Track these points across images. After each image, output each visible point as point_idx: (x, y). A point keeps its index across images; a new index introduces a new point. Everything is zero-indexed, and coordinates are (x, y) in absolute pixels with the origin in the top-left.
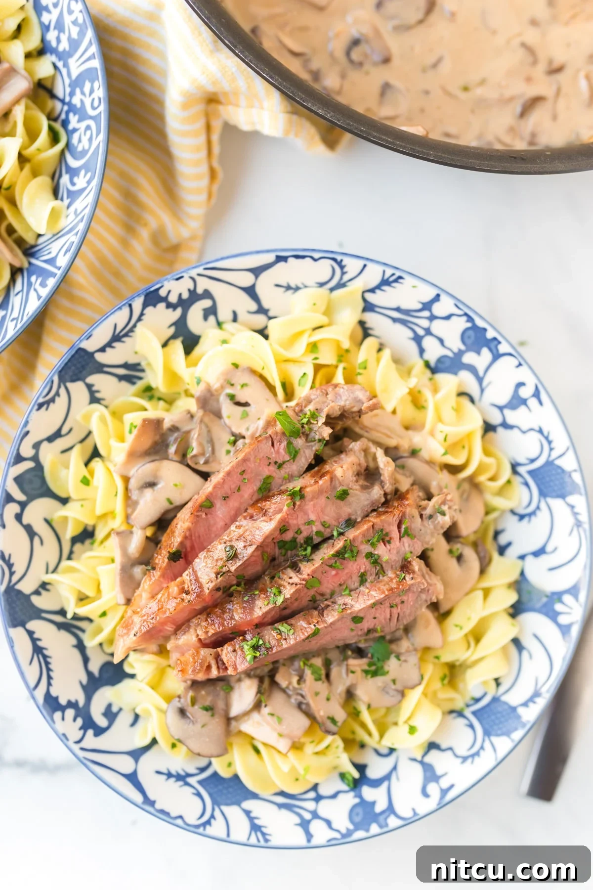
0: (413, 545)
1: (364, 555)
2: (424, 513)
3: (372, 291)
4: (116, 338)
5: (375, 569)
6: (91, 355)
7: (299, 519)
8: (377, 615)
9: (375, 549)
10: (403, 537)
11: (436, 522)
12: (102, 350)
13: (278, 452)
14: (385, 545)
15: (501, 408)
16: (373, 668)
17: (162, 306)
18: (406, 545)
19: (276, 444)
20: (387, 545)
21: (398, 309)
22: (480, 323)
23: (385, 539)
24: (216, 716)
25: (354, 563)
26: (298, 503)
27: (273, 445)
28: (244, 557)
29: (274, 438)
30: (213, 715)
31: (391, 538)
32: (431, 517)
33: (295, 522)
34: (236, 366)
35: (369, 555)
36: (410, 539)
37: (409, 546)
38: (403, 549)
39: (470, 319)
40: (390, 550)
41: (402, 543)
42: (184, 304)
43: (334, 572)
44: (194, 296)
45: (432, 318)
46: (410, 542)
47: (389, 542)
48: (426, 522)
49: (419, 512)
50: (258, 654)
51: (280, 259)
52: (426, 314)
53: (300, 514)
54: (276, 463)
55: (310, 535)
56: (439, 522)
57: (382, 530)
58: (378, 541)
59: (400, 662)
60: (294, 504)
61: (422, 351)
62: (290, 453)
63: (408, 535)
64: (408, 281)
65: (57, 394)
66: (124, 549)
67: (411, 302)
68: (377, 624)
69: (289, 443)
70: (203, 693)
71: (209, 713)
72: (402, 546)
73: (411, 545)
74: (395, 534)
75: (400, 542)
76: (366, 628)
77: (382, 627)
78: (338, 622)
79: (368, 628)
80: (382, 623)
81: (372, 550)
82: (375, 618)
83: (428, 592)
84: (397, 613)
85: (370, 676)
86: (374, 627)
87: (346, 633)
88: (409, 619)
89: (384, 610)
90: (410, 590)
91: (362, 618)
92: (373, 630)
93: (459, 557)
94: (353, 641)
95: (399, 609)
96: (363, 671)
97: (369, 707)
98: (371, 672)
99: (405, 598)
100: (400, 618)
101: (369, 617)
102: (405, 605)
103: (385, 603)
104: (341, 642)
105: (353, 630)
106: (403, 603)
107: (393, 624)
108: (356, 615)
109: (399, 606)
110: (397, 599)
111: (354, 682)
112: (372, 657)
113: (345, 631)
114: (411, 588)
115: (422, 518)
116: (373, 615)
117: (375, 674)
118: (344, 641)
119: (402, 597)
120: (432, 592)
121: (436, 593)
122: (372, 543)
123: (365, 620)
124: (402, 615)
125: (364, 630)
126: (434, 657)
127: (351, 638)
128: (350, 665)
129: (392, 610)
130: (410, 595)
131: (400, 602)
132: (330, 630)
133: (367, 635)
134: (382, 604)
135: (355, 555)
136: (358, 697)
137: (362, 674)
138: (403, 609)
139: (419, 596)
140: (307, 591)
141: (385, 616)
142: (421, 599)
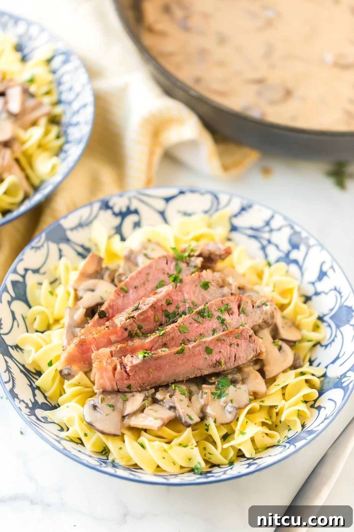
0: (247, 320)
1: (216, 317)
2: (255, 305)
3: (236, 216)
4: (81, 225)
5: (222, 328)
6: (64, 230)
7: (179, 297)
8: (222, 350)
9: (223, 315)
10: (241, 314)
11: (262, 310)
12: (72, 229)
13: (170, 268)
14: (229, 315)
15: (313, 283)
16: (219, 392)
17: (109, 212)
18: (243, 319)
19: (169, 263)
20: (231, 315)
21: (252, 228)
22: (298, 229)
23: (229, 311)
24: (116, 411)
25: (209, 322)
26: (178, 285)
27: (167, 263)
28: (143, 309)
29: (168, 258)
30: (113, 410)
31: (233, 312)
32: (259, 307)
33: (176, 298)
34: (149, 241)
35: (219, 318)
36: (245, 316)
37: (244, 320)
38: (241, 321)
39: (292, 228)
40: (232, 319)
41: (240, 317)
42: (123, 215)
43: (196, 325)
44: (129, 212)
45: (271, 231)
46: (245, 318)
47: (232, 314)
48: (255, 309)
49: (252, 304)
50: (146, 355)
51: (182, 192)
52: (267, 229)
53: (180, 294)
54: (168, 274)
55: (184, 310)
56: (263, 310)
57: (227, 305)
58: (225, 310)
59: (236, 388)
60: (176, 286)
61: (266, 256)
62: (176, 269)
63: (244, 313)
64: (256, 207)
65: (42, 246)
66: (72, 317)
67: (258, 223)
68: (222, 357)
69: (177, 265)
70: (109, 397)
71: (112, 409)
72: (240, 319)
73: (246, 320)
74: (236, 310)
75: (239, 317)
76: (214, 360)
77: (225, 361)
78: (196, 347)
79: (216, 360)
80: (225, 358)
81: (221, 315)
82: (220, 352)
83: (254, 342)
84: (234, 353)
85: (216, 397)
86: (220, 359)
87: (202, 361)
88: (243, 361)
89: (226, 346)
90: (242, 334)
91: (212, 350)
92: (219, 363)
93: (280, 348)
94: (206, 372)
95: (236, 350)
96: (212, 393)
97: (215, 422)
98: (217, 395)
99: (239, 341)
100: (236, 358)
101: (216, 350)
102: (240, 348)
103: (226, 340)
104: (199, 371)
105: (207, 359)
106: (238, 346)
107: (232, 361)
108: (208, 345)
109: (236, 347)
110: (234, 340)
111: (206, 402)
112: (218, 384)
113: (201, 359)
114: (243, 333)
115: (253, 306)
116: (219, 349)
117: (220, 396)
118: (201, 371)
119: (237, 340)
120: (257, 343)
121: (260, 346)
122: (221, 311)
123: (214, 352)
124: (238, 356)
125: (213, 361)
126: (260, 401)
127: (205, 368)
128: (204, 388)
129: (231, 349)
130: (243, 341)
131: (236, 343)
132: (192, 354)
133: (215, 367)
134: (224, 341)
135: (210, 316)
136: (208, 415)
137: (211, 396)
138: (238, 351)
139: (248, 344)
140: (179, 334)
141: (227, 352)
142: (250, 347)
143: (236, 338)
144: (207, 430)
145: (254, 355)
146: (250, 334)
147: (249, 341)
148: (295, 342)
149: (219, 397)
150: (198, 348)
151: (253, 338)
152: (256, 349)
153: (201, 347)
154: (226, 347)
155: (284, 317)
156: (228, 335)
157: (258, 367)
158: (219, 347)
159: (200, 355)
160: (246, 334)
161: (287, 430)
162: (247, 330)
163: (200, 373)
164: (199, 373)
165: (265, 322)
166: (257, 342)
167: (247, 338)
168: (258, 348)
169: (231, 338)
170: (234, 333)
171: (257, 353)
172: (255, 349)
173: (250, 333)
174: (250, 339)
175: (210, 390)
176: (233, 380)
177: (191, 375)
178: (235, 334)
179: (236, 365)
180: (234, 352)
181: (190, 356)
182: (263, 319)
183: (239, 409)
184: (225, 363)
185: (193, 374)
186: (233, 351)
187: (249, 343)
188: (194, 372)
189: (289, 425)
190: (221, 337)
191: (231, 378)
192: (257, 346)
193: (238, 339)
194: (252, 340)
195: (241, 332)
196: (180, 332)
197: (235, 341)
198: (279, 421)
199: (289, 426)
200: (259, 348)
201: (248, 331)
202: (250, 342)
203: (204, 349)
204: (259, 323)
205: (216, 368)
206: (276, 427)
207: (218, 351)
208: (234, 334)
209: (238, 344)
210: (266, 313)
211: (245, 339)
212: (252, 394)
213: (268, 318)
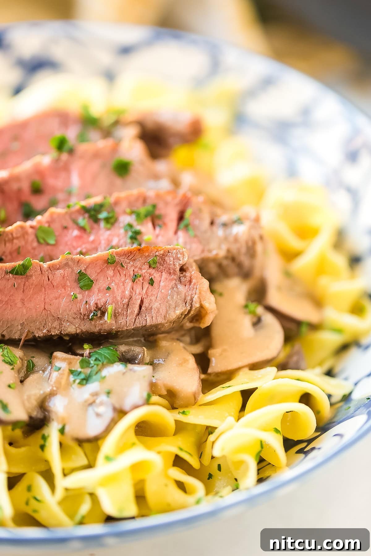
1: (122, 225)
2: (217, 221)
7: (59, 181)
8: (113, 286)
9: (139, 224)
10: (180, 230)
11: (229, 232)
14: (154, 227)
16: (86, 371)
20: (157, 227)
23: (155, 220)
25: (106, 232)
26: (64, 156)
31: (164, 223)
32: (224, 225)
33: (53, 182)
35: (129, 227)
36: (188, 236)
40: (157, 235)
43: (76, 233)
46: (188, 240)
47: (160, 226)
48: (215, 229)
49: (211, 218)
53: (63, 174)
56: (231, 233)
57: (154, 206)
58: (146, 216)
60: (59, 158)
63: (188, 231)
68: (110, 300)
74: (171, 220)
75: (174, 235)
76: (92, 303)
77: (115, 310)
78: (58, 269)
79: (96, 304)
80: (116, 302)
81: (135, 223)
82: (109, 288)
83: (190, 284)
84: (140, 297)
85: (78, 381)
86: (105, 304)
87: (64, 302)
88: (156, 319)
89: (123, 279)
90: (164, 261)
91: (92, 281)
92: (101, 311)
93: (257, 322)
94: (71, 329)
95: (144, 291)
96: (72, 372)
97: (62, 431)
98: (82, 376)
99: (156, 276)
100: (143, 308)
101: (102, 283)
102: (153, 291)
103: (127, 266)
104: (56, 324)
105: (76, 298)
106: (152, 285)
107: (132, 313)
108: (85, 270)
109: (146, 285)
110: (144, 269)
111: (55, 389)
112: (90, 356)
113: (64, 297)
114: (166, 258)
115: (212, 223)
116: (107, 283)
117: (86, 380)
118: (61, 324)
119: (151, 271)
120: (195, 287)
121: (200, 293)
122: (138, 215)
123: (95, 288)
124: (147, 305)
125: (89, 307)
126: (179, 412)
127: (71, 319)
128: (56, 357)
129: (135, 287)
130: (164, 275)
131: (148, 277)
132: (46, 282)
133: (92, 320)
134: (123, 266)
135: (111, 221)
136: (53, 416)
137: (69, 376)
138: (150, 295)
139: (176, 284)
140: (35, 244)
141: (124, 292)
142: (178, 293)
143: (150, 267)
144: (42, 447)
145: (185, 311)
146: (181, 262)
147: (180, 278)
148: (298, 323)
149: (85, 382)
150: (61, 271)
151: (188, 274)
152: (192, 300)
153: (68, 271)
154: (124, 283)
155: (288, 274)
156: (132, 256)
157: (198, 349)
158: (109, 279)
159: (64, 287)
160: (174, 262)
161: (229, 488)
162: (177, 254)
163: (58, 327)
164: (55, 328)
165: (233, 259)
166: (195, 284)
167: (175, 271)
168: (196, 298)
169: (138, 264)
170: (147, 254)
171: (191, 307)
172: (189, 298)
173: (181, 259)
174: (181, 275)
175: (70, 363)
176: (128, 356)
177: (39, 329)
178: (149, 256)
179: (140, 323)
180: (140, 294)
181: (40, 287)
182: (228, 251)
183: (121, 413)
184: (115, 315)
185: (42, 328)
186: (137, 292)
187: (178, 282)
188: (45, 324)
189: (236, 478)
190: (117, 258)
191: (125, 352)
192: (194, 292)
193: (154, 268)
194: (185, 276)
195: (163, 255)
196: (38, 242)
197: (145, 271)
198: (217, 466)
199: (236, 480)
200: (199, 298)
201: (179, 256)
202: (181, 282)
203: (74, 277)
204: (217, 255)
205: (93, 323)
206: (209, 479)
207: (105, 285)
208: (146, 257)
209: (151, 279)
210: (236, 240)
211: (170, 273)
212: (164, 393)
213: (239, 250)
